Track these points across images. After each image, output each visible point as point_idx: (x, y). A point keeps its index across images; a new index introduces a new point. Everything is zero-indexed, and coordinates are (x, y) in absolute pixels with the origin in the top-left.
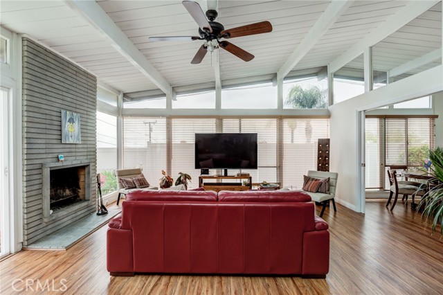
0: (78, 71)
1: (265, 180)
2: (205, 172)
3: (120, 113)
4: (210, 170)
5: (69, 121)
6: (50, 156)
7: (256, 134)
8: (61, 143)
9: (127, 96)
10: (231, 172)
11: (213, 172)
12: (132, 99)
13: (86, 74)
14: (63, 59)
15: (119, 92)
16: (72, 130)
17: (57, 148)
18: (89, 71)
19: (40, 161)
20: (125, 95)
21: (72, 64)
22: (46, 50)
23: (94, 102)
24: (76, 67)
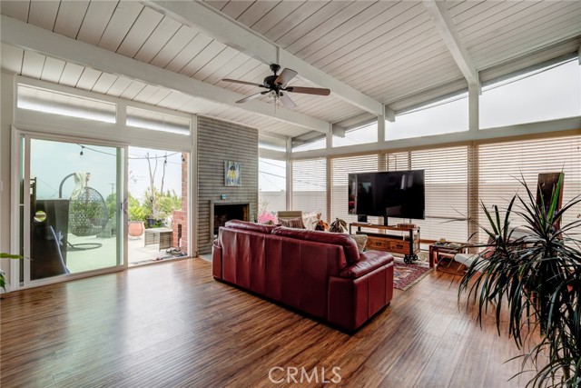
0: (239, 128)
1: (443, 237)
2: (363, 219)
3: (289, 157)
4: (368, 217)
5: (231, 169)
6: (216, 195)
7: (423, 171)
8: (224, 186)
9: (296, 140)
10: (392, 221)
11: (373, 220)
12: (306, 142)
13: (247, 129)
14: (226, 123)
15: (288, 137)
16: (233, 175)
17: (221, 190)
18: (249, 126)
19: (208, 199)
20: (294, 139)
21: (234, 125)
22: (212, 119)
23: (256, 151)
24: (238, 125)
